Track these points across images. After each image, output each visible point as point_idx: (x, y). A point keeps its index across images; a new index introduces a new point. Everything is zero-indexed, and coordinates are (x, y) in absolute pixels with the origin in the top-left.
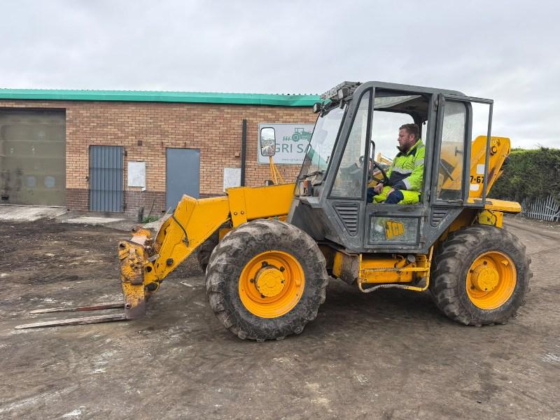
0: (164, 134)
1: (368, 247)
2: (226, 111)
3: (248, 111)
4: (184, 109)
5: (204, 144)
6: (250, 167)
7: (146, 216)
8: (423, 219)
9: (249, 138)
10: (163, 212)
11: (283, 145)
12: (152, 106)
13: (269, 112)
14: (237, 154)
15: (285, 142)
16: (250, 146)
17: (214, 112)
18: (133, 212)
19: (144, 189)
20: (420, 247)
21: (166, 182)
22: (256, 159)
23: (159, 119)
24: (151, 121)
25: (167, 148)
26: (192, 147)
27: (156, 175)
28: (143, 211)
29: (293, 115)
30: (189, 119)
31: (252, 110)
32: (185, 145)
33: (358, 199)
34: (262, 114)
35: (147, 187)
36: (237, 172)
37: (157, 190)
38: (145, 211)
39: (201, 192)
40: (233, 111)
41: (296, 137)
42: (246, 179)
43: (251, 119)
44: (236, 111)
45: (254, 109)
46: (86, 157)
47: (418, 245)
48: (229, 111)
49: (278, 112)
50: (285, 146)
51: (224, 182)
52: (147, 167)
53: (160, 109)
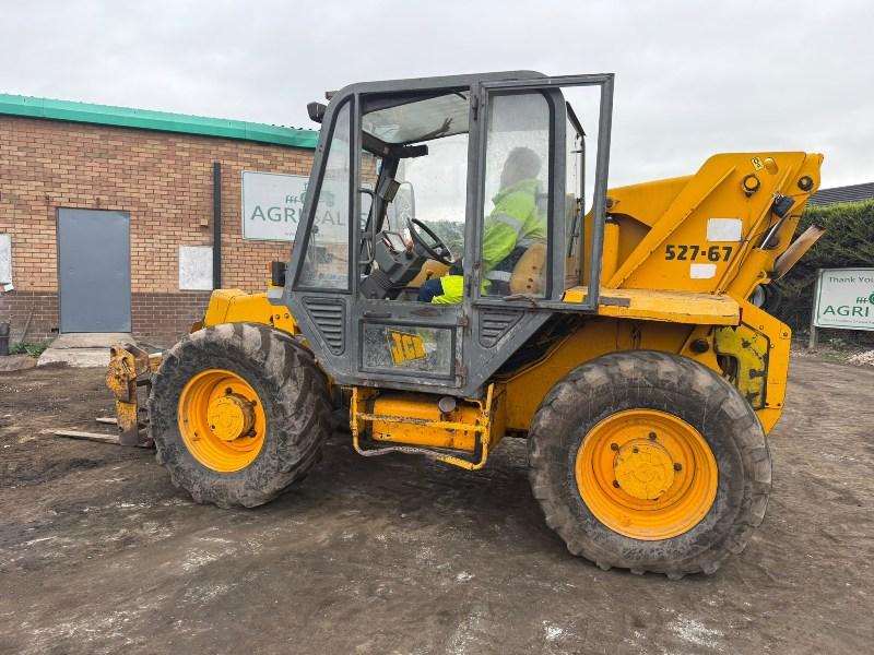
0: (50, 180)
1: (359, 375)
2: (179, 145)
3: (220, 149)
4: (96, 135)
5: (138, 202)
6: (229, 245)
7: (15, 339)
8: (460, 330)
9: (225, 193)
10: (53, 330)
11: (286, 210)
12: (23, 125)
13: (260, 153)
14: (205, 222)
15: (289, 205)
16: (226, 209)
17: (154, 146)
19: (7, 288)
20: (458, 383)
21: (58, 272)
22: (239, 232)
23: (39, 151)
24: (20, 154)
25: (57, 208)
26: (111, 207)
27: (34, 260)
28: (8, 330)
29: (300, 161)
30: (104, 154)
31: (228, 148)
32: (99, 204)
33: (342, 292)
34: (247, 156)
35: (15, 282)
36: (205, 254)
37: (39, 289)
38: (12, 331)
39: (134, 290)
40: (194, 146)
42: (223, 266)
43: (226, 162)
44: (199, 146)
45: (234, 145)
47: (454, 380)
48: (186, 146)
49: (274, 155)
50: (290, 212)
51: (181, 272)
52: (13, 245)
53: (38, 131)
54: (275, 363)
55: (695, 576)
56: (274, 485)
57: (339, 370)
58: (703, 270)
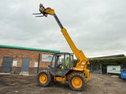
0: (22, 55)
5: (31, 57)
7: (16, 72)
9: (40, 57)
10: (20, 71)
14: (38, 59)
18: (13, 72)
20: (63, 75)
21: (22, 65)
22: (41, 61)
29: (48, 53)
31: (41, 52)
33: (54, 68)
35: (17, 66)
39: (29, 67)
41: (49, 57)
46: (2, 59)
52: (18, 62)
54: (48, 74)
55: (81, 91)
56: (48, 84)
57: (53, 74)
58: (82, 66)
